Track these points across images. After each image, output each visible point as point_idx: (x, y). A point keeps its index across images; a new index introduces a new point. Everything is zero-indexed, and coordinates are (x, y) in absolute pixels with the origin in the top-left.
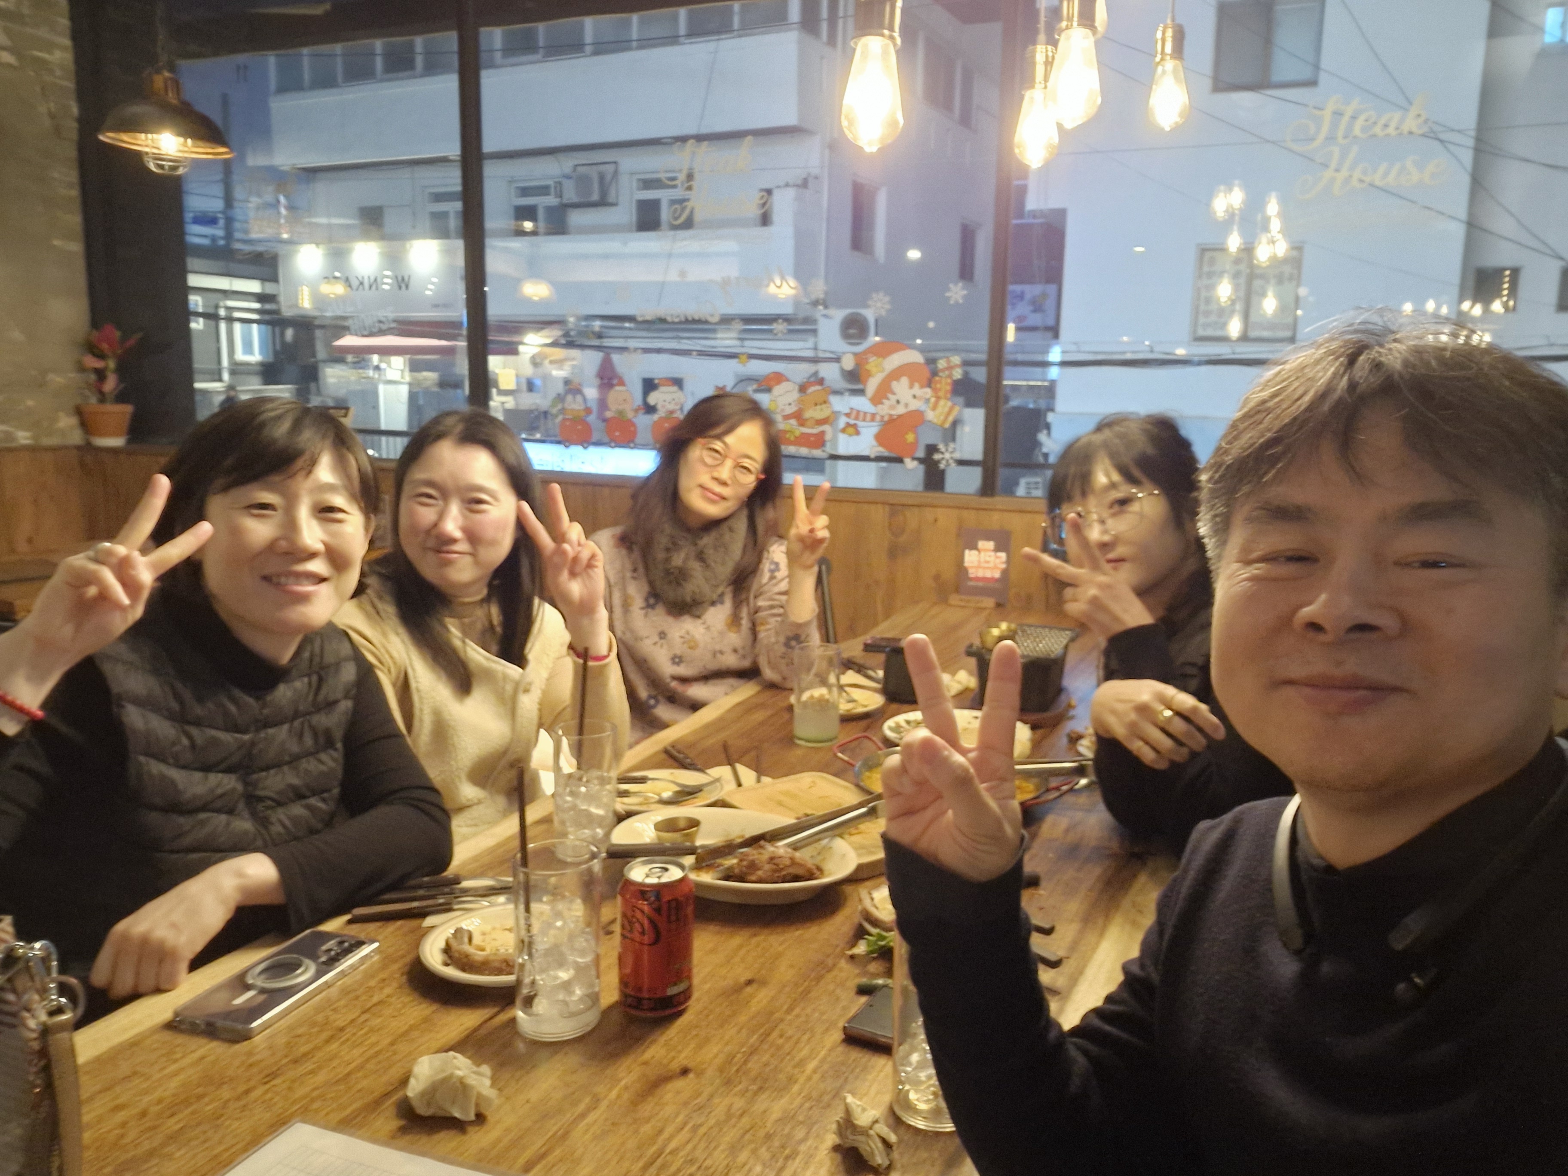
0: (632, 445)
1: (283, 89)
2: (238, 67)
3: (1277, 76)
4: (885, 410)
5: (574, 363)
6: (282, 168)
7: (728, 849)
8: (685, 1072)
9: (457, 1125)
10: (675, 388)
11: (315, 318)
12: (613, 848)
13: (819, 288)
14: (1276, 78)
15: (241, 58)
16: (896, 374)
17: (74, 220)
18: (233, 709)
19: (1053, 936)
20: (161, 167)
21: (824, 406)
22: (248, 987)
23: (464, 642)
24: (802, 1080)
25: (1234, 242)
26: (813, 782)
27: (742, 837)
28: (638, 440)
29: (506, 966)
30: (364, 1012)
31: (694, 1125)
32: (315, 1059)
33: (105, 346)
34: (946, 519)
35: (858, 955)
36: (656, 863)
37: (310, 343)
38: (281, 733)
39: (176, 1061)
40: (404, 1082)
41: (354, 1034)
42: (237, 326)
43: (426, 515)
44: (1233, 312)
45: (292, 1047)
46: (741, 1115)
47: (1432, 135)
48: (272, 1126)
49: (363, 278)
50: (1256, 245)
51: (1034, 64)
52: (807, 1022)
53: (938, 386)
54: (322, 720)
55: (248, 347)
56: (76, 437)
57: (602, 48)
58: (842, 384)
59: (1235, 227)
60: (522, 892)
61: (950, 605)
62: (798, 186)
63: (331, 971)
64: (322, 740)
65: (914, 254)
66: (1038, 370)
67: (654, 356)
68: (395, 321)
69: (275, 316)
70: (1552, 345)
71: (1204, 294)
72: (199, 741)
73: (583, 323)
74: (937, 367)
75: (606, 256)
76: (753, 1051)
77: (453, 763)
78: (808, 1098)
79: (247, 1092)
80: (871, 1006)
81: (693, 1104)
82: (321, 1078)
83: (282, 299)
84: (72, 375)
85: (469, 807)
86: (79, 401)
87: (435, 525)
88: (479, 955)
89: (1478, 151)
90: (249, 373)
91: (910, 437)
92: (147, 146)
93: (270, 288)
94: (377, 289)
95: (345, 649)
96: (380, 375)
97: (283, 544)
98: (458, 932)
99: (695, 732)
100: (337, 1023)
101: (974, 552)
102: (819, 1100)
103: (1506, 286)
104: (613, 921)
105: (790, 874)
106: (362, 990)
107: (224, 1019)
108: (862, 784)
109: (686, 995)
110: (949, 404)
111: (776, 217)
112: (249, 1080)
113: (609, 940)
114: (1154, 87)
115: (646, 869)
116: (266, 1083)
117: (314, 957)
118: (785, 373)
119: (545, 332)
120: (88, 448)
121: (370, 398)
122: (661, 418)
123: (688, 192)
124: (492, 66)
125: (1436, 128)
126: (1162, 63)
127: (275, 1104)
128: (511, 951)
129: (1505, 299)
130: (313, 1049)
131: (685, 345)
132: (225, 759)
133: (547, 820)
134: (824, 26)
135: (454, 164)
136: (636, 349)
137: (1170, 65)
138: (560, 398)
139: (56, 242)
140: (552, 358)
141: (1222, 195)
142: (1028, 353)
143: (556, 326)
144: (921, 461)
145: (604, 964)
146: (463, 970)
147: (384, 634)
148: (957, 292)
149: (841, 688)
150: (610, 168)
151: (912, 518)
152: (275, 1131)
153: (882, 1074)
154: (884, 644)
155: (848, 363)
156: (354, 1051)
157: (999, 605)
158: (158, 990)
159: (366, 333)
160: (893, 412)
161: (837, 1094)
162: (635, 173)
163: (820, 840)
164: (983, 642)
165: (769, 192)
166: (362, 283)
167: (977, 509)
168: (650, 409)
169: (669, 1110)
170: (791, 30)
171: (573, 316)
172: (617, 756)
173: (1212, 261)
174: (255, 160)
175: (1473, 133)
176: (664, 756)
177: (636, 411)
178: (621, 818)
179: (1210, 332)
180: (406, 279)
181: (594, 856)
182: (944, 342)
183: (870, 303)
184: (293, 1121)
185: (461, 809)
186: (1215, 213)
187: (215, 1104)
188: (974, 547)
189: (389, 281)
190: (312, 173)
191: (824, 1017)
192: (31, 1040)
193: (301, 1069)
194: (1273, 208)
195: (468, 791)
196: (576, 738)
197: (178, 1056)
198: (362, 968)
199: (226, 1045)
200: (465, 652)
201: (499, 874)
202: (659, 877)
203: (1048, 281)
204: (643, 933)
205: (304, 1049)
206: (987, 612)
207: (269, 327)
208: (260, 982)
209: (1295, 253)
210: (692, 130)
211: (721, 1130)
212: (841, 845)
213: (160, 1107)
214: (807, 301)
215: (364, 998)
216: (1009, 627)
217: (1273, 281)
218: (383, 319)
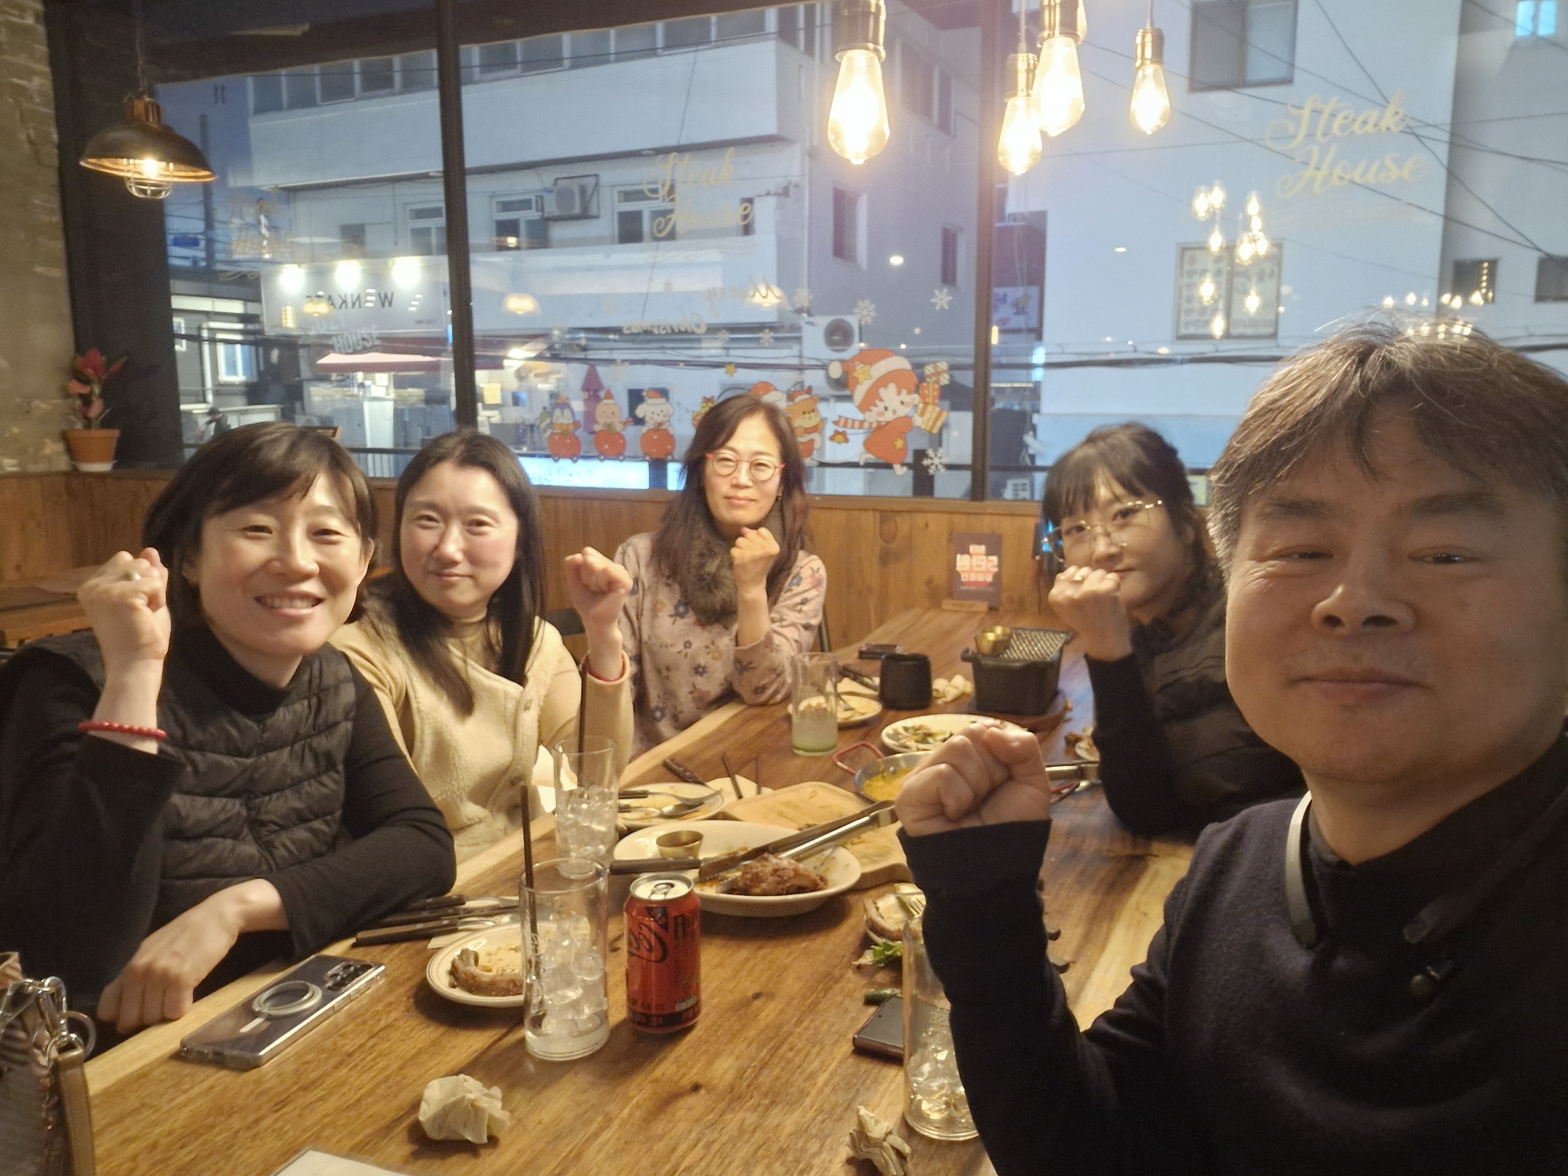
0: (621, 458)
1: (260, 110)
2: (216, 89)
3: (1253, 75)
4: (873, 416)
5: (559, 376)
6: (263, 188)
7: (731, 861)
8: (696, 1088)
9: (470, 1149)
10: (663, 400)
11: (298, 337)
12: (615, 865)
13: (803, 297)
14: (1252, 76)
15: (219, 80)
16: (883, 381)
17: (58, 246)
18: (233, 732)
19: (1059, 941)
20: (144, 192)
21: (812, 414)
22: (256, 1015)
23: (465, 662)
24: (813, 1093)
25: (1216, 242)
26: (814, 792)
27: (746, 848)
28: (627, 453)
29: (513, 986)
30: (372, 1037)
31: (707, 1142)
32: (325, 1085)
33: (90, 371)
34: (937, 524)
35: (866, 965)
36: (662, 879)
37: (295, 361)
38: (283, 756)
39: (185, 1092)
40: (415, 1106)
41: (363, 1059)
42: (221, 348)
43: (427, 538)
44: (1215, 311)
45: (301, 1074)
46: (754, 1131)
47: (1410, 132)
48: (284, 1155)
49: (346, 295)
50: (1238, 243)
51: (1016, 72)
52: (815, 1034)
53: (926, 392)
54: (323, 743)
55: (232, 368)
56: (62, 464)
57: (580, 62)
58: (829, 391)
59: (1217, 227)
60: (528, 911)
61: (942, 610)
62: (779, 195)
63: (339, 995)
64: (323, 762)
65: (897, 260)
66: (1023, 372)
67: (639, 367)
68: (378, 338)
69: (259, 337)
70: (1530, 336)
71: (1185, 293)
72: (202, 767)
73: (568, 336)
74: (924, 373)
75: (589, 269)
76: (764, 1066)
77: (454, 783)
78: (820, 1111)
79: (257, 1121)
80: (880, 1016)
81: (705, 1120)
82: (332, 1103)
83: (264, 319)
84: (58, 401)
85: (470, 826)
86: (65, 427)
87: (436, 548)
88: (484, 976)
89: (1453, 145)
90: (235, 394)
91: (899, 443)
92: (129, 171)
93: (253, 308)
94: (360, 306)
95: (345, 670)
96: (364, 392)
97: (277, 564)
98: (464, 952)
99: (694, 745)
100: (347, 1048)
101: (966, 557)
102: (831, 1112)
103: (1485, 278)
104: (619, 938)
105: (793, 886)
106: (368, 1015)
107: (232, 1047)
108: (862, 793)
109: (695, 1011)
110: (938, 409)
111: (757, 226)
112: (258, 1109)
113: (617, 956)
114: (1135, 91)
115: (651, 886)
116: (277, 1111)
117: (320, 983)
118: (769, 381)
119: (530, 346)
120: (74, 473)
121: (356, 415)
122: (649, 430)
123: (672, 203)
124: (472, 82)
125: (1412, 124)
126: (1142, 67)
127: (286, 1133)
128: (517, 971)
129: (1484, 291)
130: (323, 1075)
131: (670, 355)
132: (227, 785)
133: (549, 837)
134: (802, 35)
135: (437, 180)
136: (624, 361)
137: (1150, 69)
138: (547, 412)
139: (38, 269)
140: (537, 372)
141: (1202, 195)
142: (1014, 355)
143: (539, 340)
144: (909, 466)
145: (611, 982)
146: (471, 991)
147: (386, 656)
148: (942, 298)
149: (838, 696)
150: (591, 181)
151: (903, 525)
152: (285, 1161)
153: (893, 1086)
154: (879, 650)
155: (836, 371)
156: (363, 1077)
157: (991, 609)
158: (165, 1020)
159: (351, 351)
160: (881, 419)
161: (849, 1107)
162: (616, 186)
163: (822, 850)
164: (978, 647)
165: (750, 201)
166: (344, 302)
167: (968, 514)
168: (640, 421)
169: (681, 1127)
170: (767, 40)
171: (559, 329)
172: (618, 771)
173: (1193, 261)
174: (236, 181)
175: (1448, 128)
176: (663, 770)
177: (625, 424)
178: (623, 833)
179: (1192, 330)
180: (389, 296)
181: (598, 874)
182: (928, 347)
183: (856, 310)
184: (304, 1150)
185: (462, 828)
186: (1196, 213)
187: (224, 1135)
188: (966, 551)
189: (373, 298)
190: (291, 193)
191: (834, 1029)
192: (42, 1077)
193: (311, 1096)
194: (1253, 207)
195: (471, 810)
196: (577, 754)
197: (185, 1087)
198: (368, 992)
199: (234, 1074)
200: (467, 672)
201: (502, 893)
202: (665, 894)
203: (1030, 283)
204: (650, 950)
205: (313, 1076)
206: (979, 617)
207: (253, 348)
208: (266, 1010)
209: (1275, 250)
210: (672, 142)
211: (734, 1146)
212: (843, 855)
213: (169, 1139)
214: (790, 308)
215: (370, 1022)
216: (1004, 632)
217: (1254, 279)
218: (366, 336)
